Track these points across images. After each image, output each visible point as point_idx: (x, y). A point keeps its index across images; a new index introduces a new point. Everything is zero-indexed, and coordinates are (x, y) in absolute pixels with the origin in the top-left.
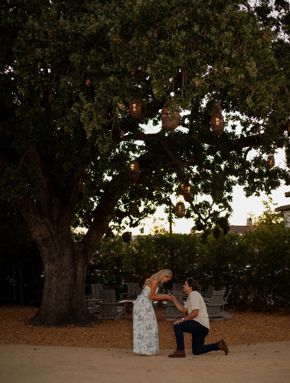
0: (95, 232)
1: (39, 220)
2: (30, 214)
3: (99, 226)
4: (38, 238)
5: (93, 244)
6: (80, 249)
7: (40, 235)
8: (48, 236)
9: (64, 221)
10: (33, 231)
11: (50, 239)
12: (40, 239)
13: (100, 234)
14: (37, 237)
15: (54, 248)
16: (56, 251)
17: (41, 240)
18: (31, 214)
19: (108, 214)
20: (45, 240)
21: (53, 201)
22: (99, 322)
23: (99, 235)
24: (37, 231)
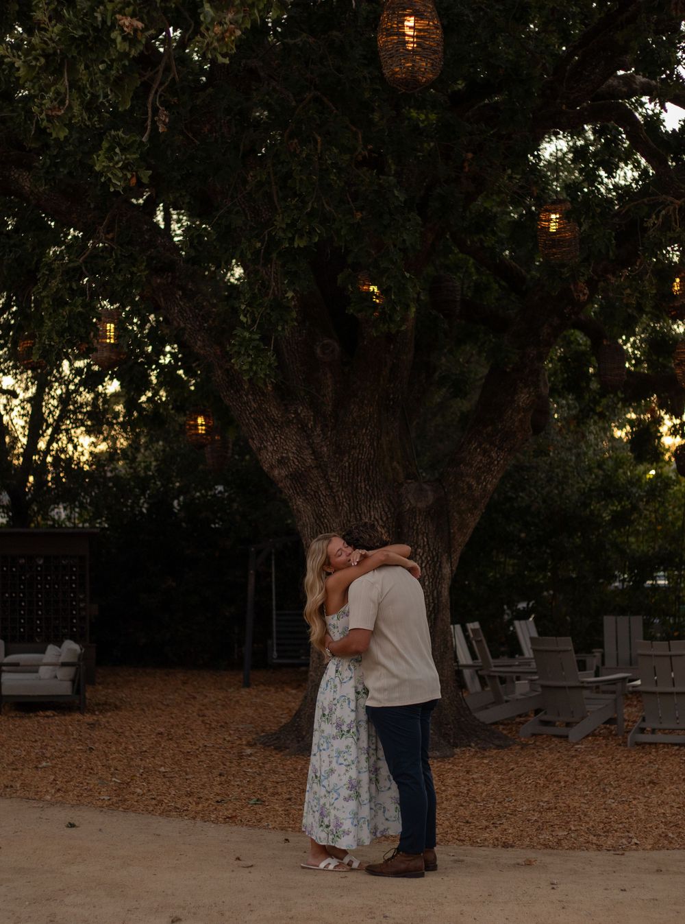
0: (476, 449)
1: (275, 413)
2: (241, 396)
3: (490, 428)
4: (276, 472)
5: (470, 487)
6: (419, 505)
7: (282, 462)
8: (307, 464)
9: (355, 415)
10: (260, 449)
11: (315, 472)
12: (284, 472)
13: (493, 455)
14: (272, 467)
15: (330, 502)
16: (337, 510)
17: (287, 476)
18: (246, 396)
19: (521, 385)
20: (298, 478)
21: (318, 351)
22: (497, 742)
23: (490, 457)
24: (270, 448)
